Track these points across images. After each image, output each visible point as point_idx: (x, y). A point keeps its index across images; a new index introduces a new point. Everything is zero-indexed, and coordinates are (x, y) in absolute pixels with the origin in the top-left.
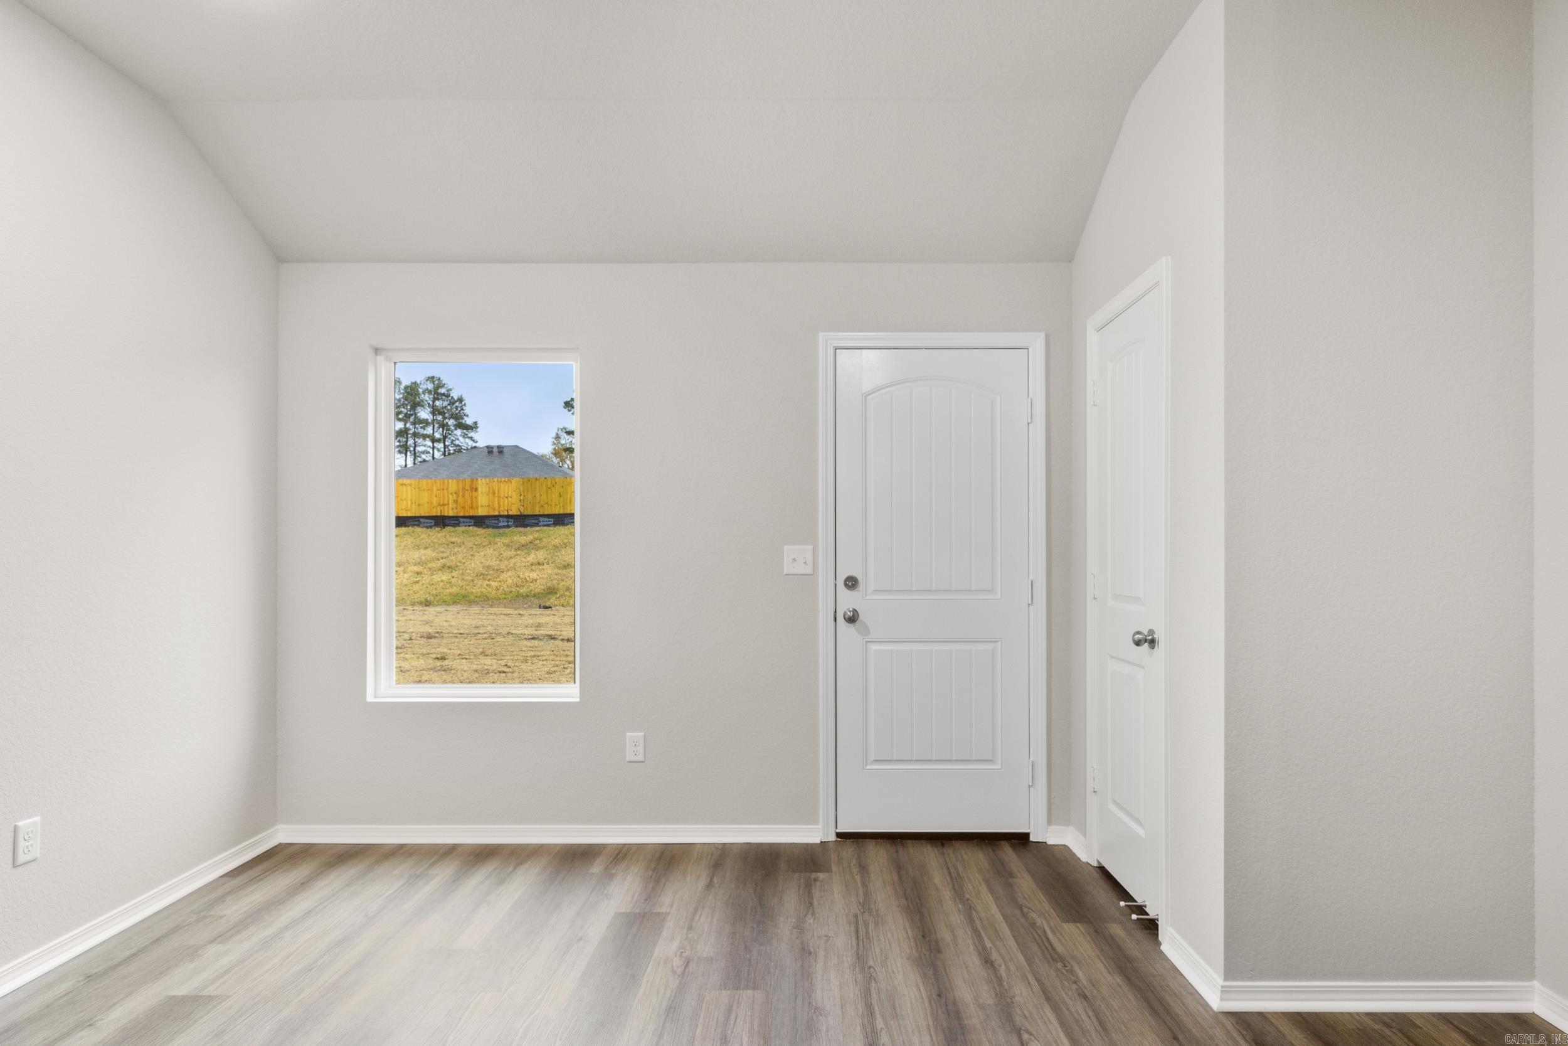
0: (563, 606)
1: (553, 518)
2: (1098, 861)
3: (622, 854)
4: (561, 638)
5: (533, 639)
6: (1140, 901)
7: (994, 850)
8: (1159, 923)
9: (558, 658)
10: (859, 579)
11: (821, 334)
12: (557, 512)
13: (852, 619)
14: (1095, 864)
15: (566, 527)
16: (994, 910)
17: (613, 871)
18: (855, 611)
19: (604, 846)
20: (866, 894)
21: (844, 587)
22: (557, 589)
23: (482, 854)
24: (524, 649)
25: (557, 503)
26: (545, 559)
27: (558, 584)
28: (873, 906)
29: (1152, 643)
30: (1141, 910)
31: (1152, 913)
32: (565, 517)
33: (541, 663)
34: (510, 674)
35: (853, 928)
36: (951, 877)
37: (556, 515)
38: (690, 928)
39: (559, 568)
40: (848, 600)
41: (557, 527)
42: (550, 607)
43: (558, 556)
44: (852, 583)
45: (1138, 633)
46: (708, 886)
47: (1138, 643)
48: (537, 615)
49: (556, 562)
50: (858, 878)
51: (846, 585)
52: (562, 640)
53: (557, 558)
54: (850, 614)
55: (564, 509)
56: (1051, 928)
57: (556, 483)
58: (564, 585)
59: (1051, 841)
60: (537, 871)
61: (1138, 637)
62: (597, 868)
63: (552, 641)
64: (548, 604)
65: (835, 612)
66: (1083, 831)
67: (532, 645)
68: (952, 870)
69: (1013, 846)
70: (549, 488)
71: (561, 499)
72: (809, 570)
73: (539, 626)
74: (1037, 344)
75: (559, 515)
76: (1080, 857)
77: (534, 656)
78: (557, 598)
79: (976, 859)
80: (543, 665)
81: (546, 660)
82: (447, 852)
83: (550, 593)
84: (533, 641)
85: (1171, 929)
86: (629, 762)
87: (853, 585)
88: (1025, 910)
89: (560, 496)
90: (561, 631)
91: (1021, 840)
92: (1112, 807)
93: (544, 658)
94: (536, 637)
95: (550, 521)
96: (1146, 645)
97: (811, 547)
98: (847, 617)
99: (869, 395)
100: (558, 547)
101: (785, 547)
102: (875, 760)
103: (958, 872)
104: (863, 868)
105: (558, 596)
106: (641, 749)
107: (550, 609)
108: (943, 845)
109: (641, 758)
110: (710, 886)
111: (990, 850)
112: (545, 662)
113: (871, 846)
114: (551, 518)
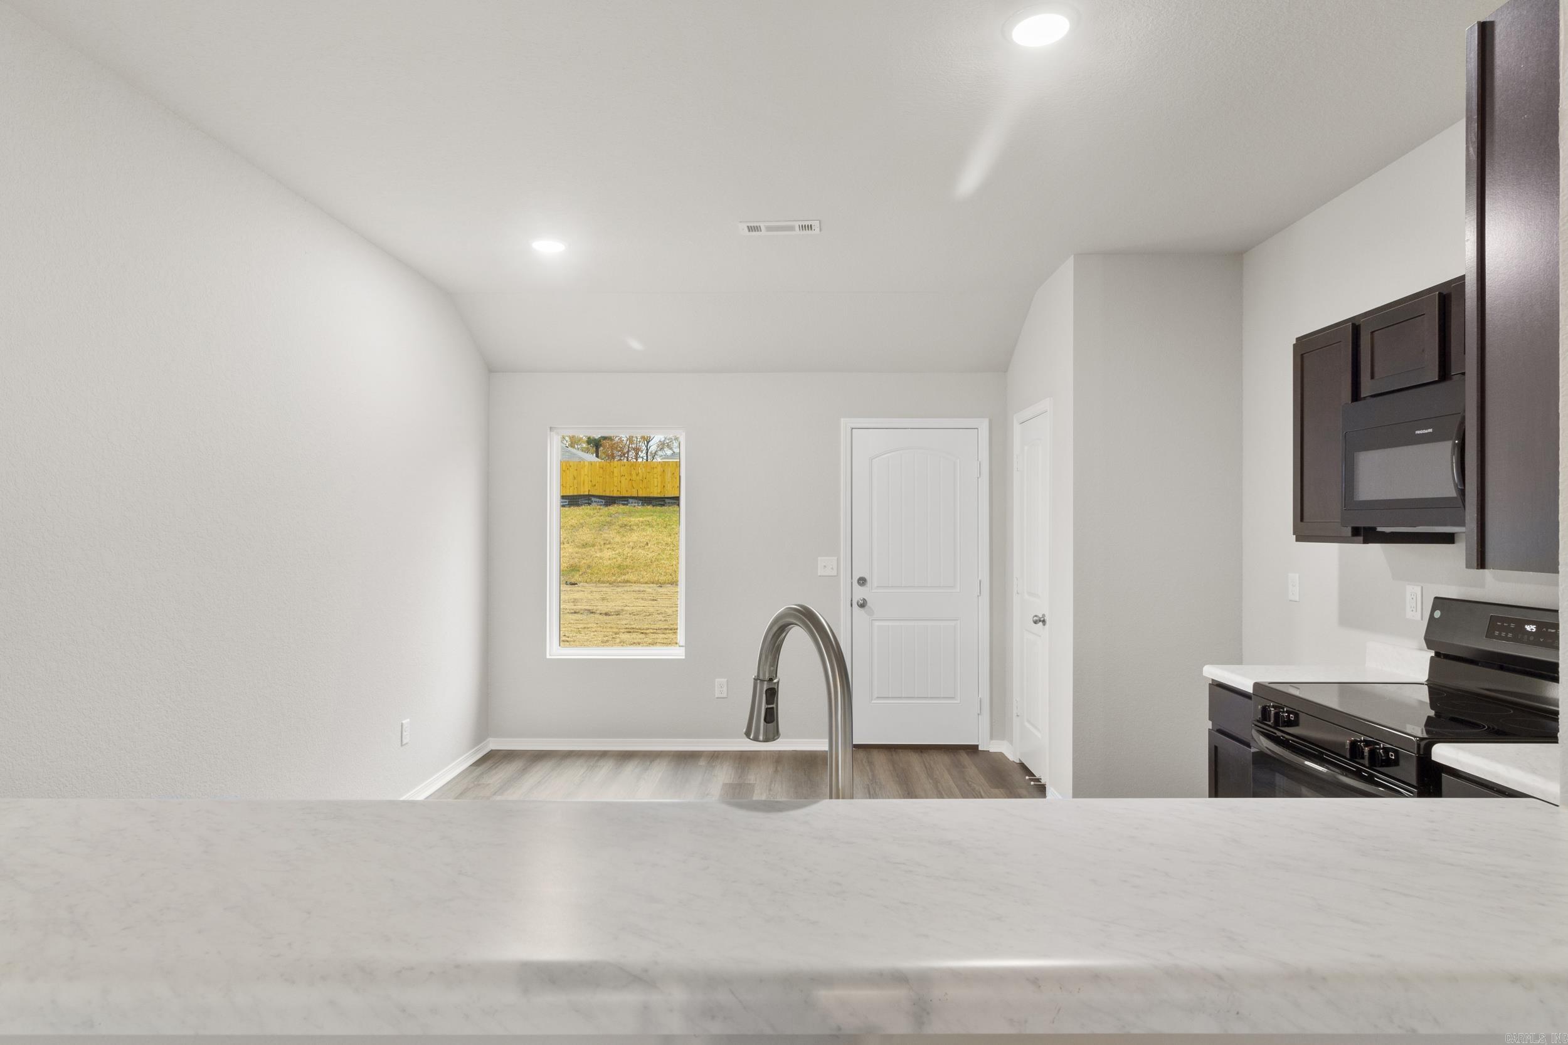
0: (586, 582)
1: (568, 499)
2: (1020, 760)
3: (715, 757)
4: (598, 612)
5: (575, 613)
6: (1038, 776)
7: (955, 755)
8: (1046, 786)
9: (605, 630)
10: (867, 578)
11: (842, 419)
12: (571, 494)
13: (863, 605)
14: (1018, 762)
15: (581, 508)
16: (951, 783)
17: (714, 764)
18: (864, 599)
19: (703, 752)
20: (873, 776)
21: (857, 584)
22: (579, 567)
23: (626, 756)
24: (572, 622)
25: (572, 485)
26: (565, 539)
27: (579, 562)
28: (877, 780)
29: (1044, 622)
30: (1038, 780)
31: (1043, 782)
32: (579, 499)
33: (592, 634)
34: (572, 643)
35: (866, 790)
36: (926, 767)
37: (571, 496)
38: (770, 790)
39: (578, 547)
40: (860, 593)
41: (572, 507)
42: (577, 584)
43: (576, 535)
44: (862, 581)
45: (1036, 616)
46: (775, 772)
47: (1035, 622)
48: (567, 591)
49: (576, 541)
50: (868, 768)
51: (858, 582)
52: (601, 614)
53: (576, 538)
54: (861, 602)
55: (577, 490)
56: (984, 792)
57: (570, 466)
58: (584, 563)
59: (992, 750)
60: (665, 764)
61: (1035, 618)
62: (702, 762)
63: (592, 615)
64: (573, 581)
65: (852, 600)
66: (1011, 742)
67: (577, 618)
68: (927, 764)
69: (968, 753)
70: (564, 471)
71: (576, 481)
72: (834, 573)
73: (575, 601)
74: (984, 425)
75: (573, 496)
76: (1009, 757)
77: (585, 628)
78: (580, 575)
79: (943, 759)
80: (594, 635)
81: (596, 631)
82: (603, 755)
83: (573, 570)
84: (576, 615)
85: (1052, 789)
86: (717, 698)
87: (863, 583)
88: (970, 783)
89: (575, 478)
90: (596, 606)
91: (972, 749)
92: (1026, 724)
93: (594, 630)
94: (577, 611)
95: (566, 502)
96: (1041, 623)
97: (836, 558)
98: (859, 604)
99: (874, 459)
100: (574, 527)
101: (819, 558)
102: (878, 698)
103: (930, 766)
104: (871, 763)
105: (581, 573)
106: (725, 689)
107: (576, 585)
108: (922, 752)
109: (725, 695)
110: (776, 771)
111: (952, 755)
112: (595, 633)
113: (875, 753)
114: (566, 499)
